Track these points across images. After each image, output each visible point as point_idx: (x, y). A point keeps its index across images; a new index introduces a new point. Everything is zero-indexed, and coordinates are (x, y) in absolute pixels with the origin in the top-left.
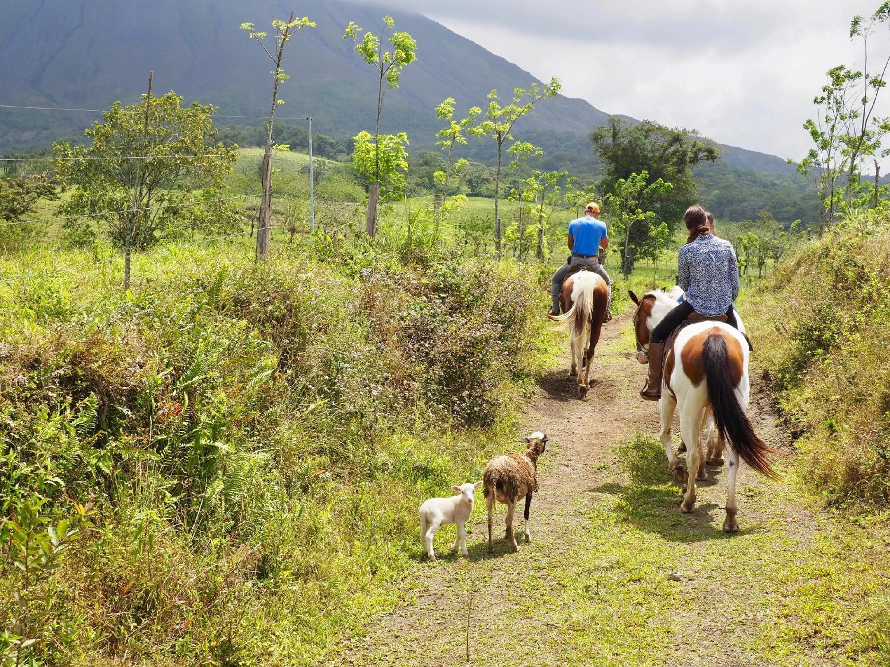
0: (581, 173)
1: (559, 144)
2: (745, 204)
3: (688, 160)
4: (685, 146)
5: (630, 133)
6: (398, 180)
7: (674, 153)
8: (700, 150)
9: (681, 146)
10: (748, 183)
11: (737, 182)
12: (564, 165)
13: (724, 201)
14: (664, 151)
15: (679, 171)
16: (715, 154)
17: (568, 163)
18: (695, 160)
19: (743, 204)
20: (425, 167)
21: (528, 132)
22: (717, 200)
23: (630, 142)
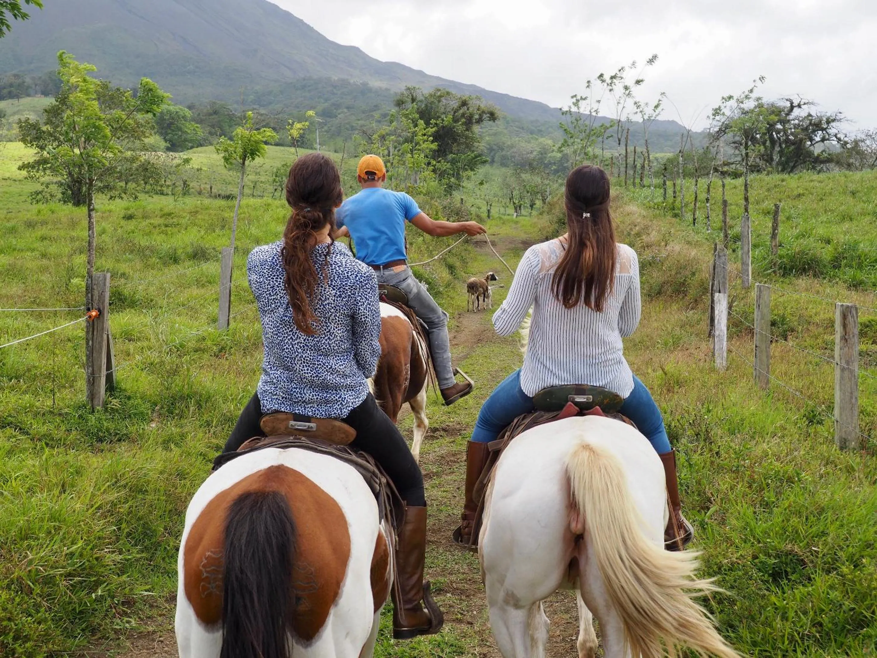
0: (359, 120)
1: (335, 91)
2: (515, 150)
3: (474, 121)
4: (471, 109)
5: (426, 98)
6: (194, 130)
7: (463, 115)
8: (483, 112)
9: (468, 109)
10: (517, 129)
11: (506, 128)
12: (342, 112)
13: (495, 147)
14: (455, 112)
15: (467, 130)
16: (496, 115)
17: (345, 110)
18: (480, 121)
19: (512, 150)
20: (214, 116)
21: (304, 80)
22: (488, 146)
23: (426, 106)
